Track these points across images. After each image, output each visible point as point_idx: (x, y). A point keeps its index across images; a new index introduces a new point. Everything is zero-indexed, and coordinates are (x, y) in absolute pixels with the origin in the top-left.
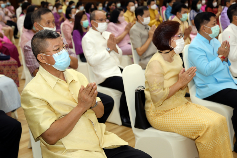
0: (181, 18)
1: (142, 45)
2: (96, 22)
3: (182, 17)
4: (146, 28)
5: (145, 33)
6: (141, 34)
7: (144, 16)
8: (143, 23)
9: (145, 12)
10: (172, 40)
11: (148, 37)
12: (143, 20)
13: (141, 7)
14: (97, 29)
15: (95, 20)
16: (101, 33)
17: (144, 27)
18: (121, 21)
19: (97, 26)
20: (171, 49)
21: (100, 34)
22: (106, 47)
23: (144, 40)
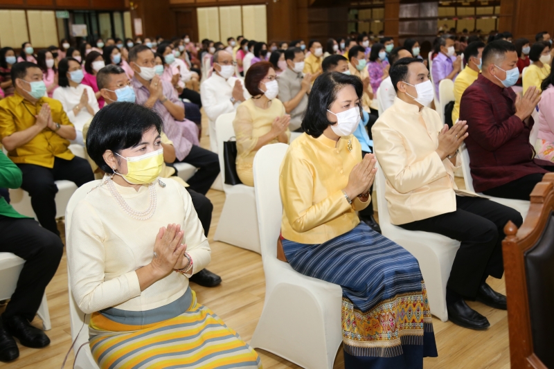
0: (357, 66)
1: (291, 99)
2: (219, 65)
3: (358, 64)
4: (298, 77)
5: (297, 82)
6: (290, 84)
7: (295, 60)
8: (294, 69)
9: (297, 55)
10: (261, 82)
11: (301, 88)
12: (294, 66)
13: (292, 48)
14: (221, 73)
15: (217, 62)
16: (227, 80)
17: (296, 75)
18: (282, 68)
19: (220, 69)
20: (262, 94)
21: (224, 80)
22: (230, 97)
23: (295, 92)
